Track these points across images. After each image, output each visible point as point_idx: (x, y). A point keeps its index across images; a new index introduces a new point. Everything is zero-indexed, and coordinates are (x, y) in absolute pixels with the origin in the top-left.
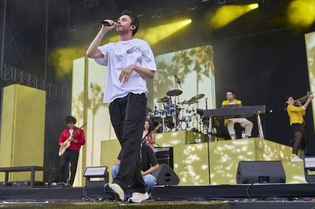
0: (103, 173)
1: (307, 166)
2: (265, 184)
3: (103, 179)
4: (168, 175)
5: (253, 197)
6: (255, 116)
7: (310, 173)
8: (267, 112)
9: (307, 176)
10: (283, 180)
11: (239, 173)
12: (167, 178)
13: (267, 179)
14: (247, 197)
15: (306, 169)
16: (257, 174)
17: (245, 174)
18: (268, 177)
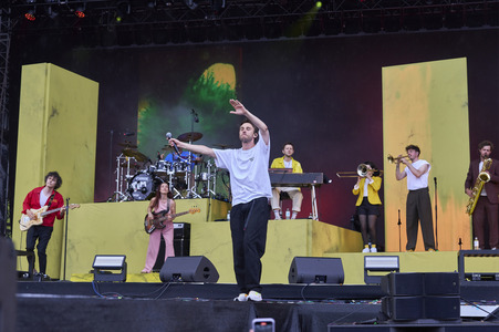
0: (120, 264)
1: (367, 266)
2: (321, 284)
3: (119, 272)
4: (206, 269)
5: (308, 299)
7: (370, 274)
9: (366, 278)
10: (341, 281)
11: (293, 270)
12: (206, 273)
13: (324, 279)
14: (302, 299)
15: (366, 270)
16: (314, 273)
17: (300, 272)
18: (325, 277)
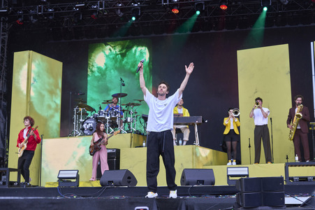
0: (75, 176)
1: (229, 174)
2: (201, 185)
3: (75, 180)
4: (129, 178)
5: (192, 195)
6: (193, 125)
7: (230, 178)
8: (203, 121)
9: (229, 181)
10: (213, 183)
11: (183, 177)
12: (129, 180)
13: (203, 182)
14: (188, 195)
15: (228, 176)
16: (196, 179)
17: (188, 178)
18: (203, 181)
